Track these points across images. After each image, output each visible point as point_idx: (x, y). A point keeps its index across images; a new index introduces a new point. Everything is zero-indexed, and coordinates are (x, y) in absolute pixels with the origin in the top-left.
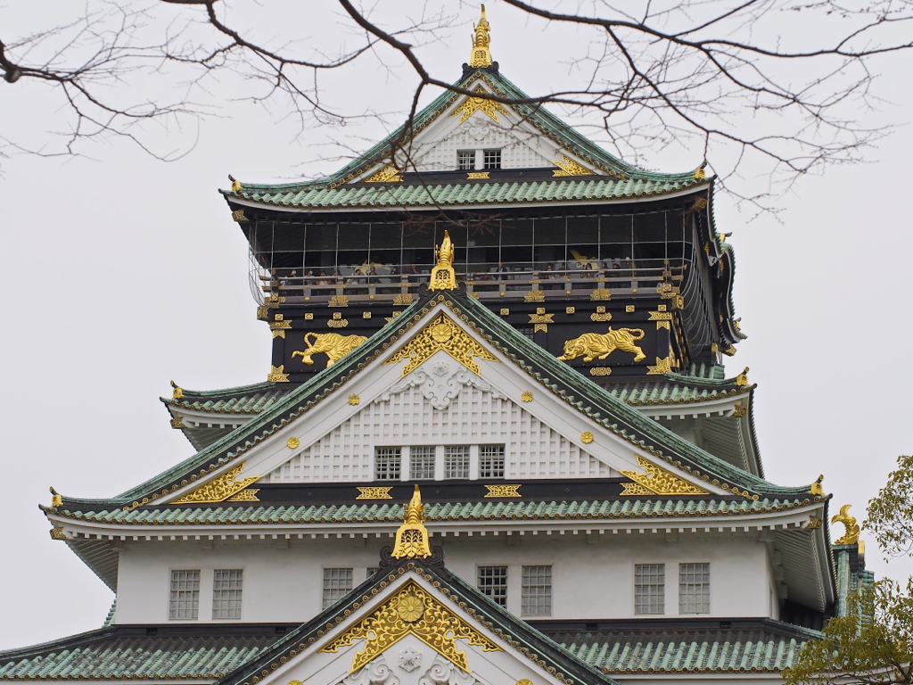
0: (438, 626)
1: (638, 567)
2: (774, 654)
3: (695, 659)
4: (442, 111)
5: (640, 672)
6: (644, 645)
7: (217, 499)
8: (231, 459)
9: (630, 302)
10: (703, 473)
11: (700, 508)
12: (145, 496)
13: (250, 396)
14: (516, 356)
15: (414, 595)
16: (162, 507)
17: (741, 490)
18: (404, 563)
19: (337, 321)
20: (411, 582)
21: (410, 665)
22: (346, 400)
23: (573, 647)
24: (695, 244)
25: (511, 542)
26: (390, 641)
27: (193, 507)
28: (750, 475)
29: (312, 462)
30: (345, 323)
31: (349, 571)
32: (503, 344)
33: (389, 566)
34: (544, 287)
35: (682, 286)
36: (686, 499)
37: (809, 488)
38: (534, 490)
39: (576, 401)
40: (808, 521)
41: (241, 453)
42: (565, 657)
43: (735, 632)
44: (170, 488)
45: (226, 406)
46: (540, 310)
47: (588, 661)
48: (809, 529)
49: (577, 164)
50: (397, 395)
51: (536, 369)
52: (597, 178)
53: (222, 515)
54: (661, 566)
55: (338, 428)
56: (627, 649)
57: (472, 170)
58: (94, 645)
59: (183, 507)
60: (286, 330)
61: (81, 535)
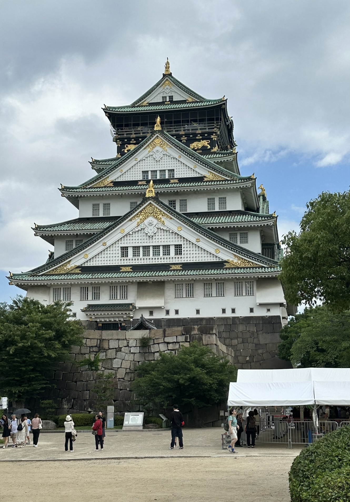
0: (158, 214)
1: (208, 199)
2: (242, 218)
3: (222, 220)
4: (158, 86)
5: (208, 223)
6: (210, 218)
7: (103, 186)
8: (106, 175)
9: (206, 133)
10: (224, 174)
11: (223, 183)
12: (85, 186)
13: (112, 161)
14: (177, 146)
15: (151, 206)
16: (89, 188)
17: (234, 178)
18: (149, 198)
19: (133, 141)
20: (150, 203)
21: (150, 224)
22: (134, 159)
23: (192, 219)
24: (222, 117)
25: (177, 194)
26: (145, 218)
27: (97, 188)
28: (236, 174)
29: (126, 176)
30: (135, 142)
31: (137, 203)
32: (173, 143)
33: (145, 199)
34: (184, 130)
35: (219, 129)
36: (220, 181)
37: (251, 176)
38: (182, 180)
39: (192, 157)
40: (251, 185)
41: (108, 174)
42: (190, 221)
43: (233, 214)
44: (91, 183)
45: (105, 163)
46: (184, 136)
47: (195, 222)
48: (251, 187)
49: (193, 99)
50: (147, 158)
51: (182, 149)
52: (197, 102)
53: (104, 189)
54: (214, 199)
55: (132, 167)
56: (206, 219)
57: (166, 101)
58: (74, 223)
59: (95, 188)
60: (120, 144)
61: (69, 195)
